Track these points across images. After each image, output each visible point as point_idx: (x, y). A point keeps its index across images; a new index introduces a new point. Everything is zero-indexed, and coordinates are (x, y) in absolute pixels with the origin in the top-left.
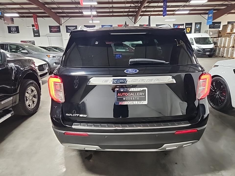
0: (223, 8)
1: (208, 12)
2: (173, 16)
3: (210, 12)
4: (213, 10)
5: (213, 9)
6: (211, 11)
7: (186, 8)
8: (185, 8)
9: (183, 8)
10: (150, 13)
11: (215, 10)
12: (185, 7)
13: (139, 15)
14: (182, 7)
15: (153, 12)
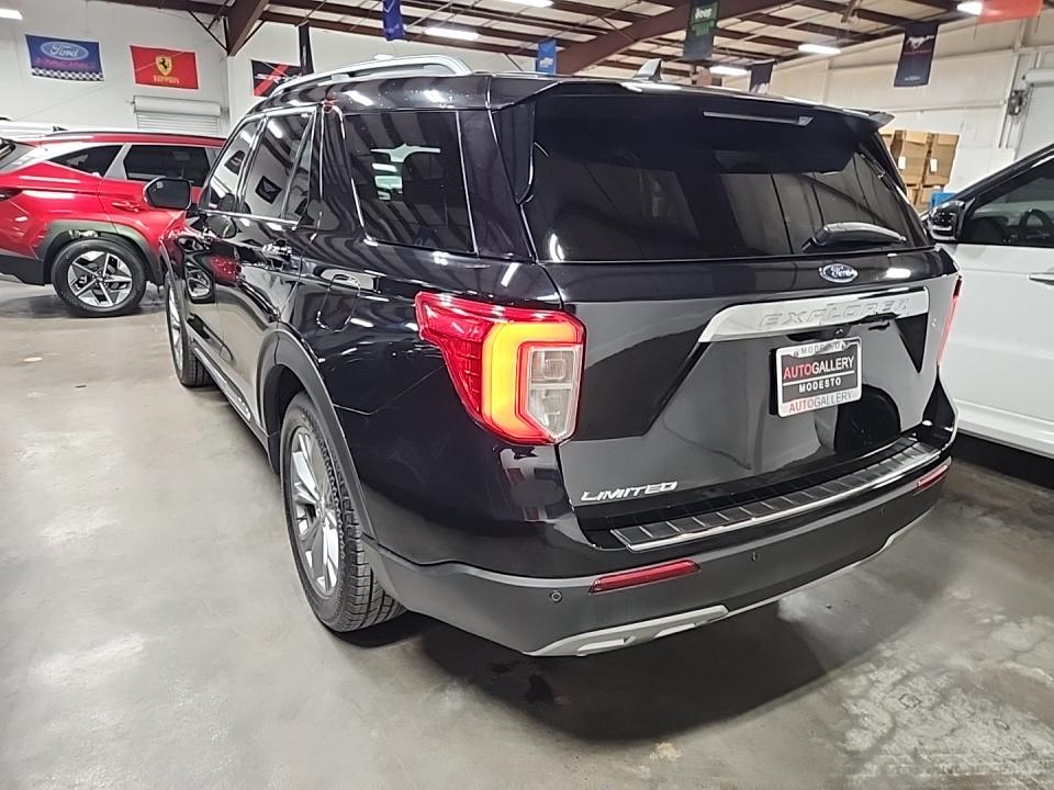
0: (584, 40)
1: (535, 47)
2: (406, 42)
3: (545, 50)
4: (554, 42)
5: (553, 38)
6: (547, 47)
7: (460, 19)
8: (458, 16)
9: (450, 15)
10: (308, 11)
11: (560, 42)
12: (456, 12)
13: (258, 13)
14: (444, 10)
15: (320, 10)
